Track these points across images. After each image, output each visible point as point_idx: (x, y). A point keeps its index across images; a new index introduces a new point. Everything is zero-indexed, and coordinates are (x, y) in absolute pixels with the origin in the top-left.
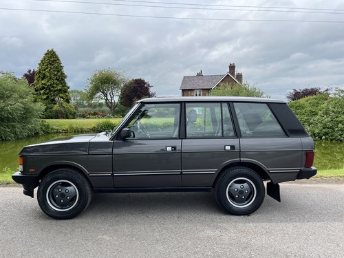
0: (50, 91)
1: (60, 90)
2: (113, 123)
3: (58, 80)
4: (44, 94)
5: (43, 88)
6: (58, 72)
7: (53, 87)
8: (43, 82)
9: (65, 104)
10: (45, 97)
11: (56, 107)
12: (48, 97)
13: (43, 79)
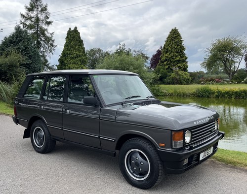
0: (171, 62)
1: (178, 61)
2: (212, 88)
3: (177, 52)
4: (167, 64)
5: (166, 60)
6: (178, 46)
7: (173, 59)
8: (166, 55)
9: (180, 72)
10: (167, 67)
11: (173, 75)
12: (169, 67)
13: (166, 53)
